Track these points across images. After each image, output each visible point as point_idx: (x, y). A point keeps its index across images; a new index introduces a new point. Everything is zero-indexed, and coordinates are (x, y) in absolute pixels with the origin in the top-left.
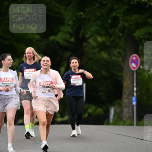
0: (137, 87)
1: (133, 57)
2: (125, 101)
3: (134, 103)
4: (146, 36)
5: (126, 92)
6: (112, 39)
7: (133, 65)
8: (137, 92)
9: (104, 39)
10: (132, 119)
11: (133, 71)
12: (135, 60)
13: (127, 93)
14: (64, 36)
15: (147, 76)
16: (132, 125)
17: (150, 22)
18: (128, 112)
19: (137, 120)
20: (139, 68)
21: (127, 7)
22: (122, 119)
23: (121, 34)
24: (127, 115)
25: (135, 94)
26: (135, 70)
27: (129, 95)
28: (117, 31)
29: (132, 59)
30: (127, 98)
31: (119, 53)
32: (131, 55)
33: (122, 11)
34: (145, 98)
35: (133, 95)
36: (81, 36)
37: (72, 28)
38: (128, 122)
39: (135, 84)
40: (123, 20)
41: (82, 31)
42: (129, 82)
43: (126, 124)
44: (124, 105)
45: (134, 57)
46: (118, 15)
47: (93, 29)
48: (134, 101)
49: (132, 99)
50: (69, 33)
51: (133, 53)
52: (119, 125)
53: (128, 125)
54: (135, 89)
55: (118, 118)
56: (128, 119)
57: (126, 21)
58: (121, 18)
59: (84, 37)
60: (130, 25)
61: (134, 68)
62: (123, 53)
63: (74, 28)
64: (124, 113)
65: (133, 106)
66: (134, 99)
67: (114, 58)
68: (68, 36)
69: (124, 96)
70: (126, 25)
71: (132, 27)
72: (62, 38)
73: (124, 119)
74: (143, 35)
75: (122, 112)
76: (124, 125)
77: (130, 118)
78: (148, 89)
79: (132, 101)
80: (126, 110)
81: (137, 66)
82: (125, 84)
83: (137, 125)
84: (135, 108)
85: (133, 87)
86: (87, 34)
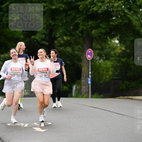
0: (91, 71)
1: (88, 51)
2: (83, 81)
3: (90, 82)
4: (100, 35)
5: (84, 74)
6: (74, 38)
7: (89, 56)
8: (91, 75)
9: (69, 38)
10: (88, 94)
11: (89, 60)
12: (90, 53)
13: (85, 76)
14: (41, 36)
15: (98, 64)
16: (88, 97)
17: (101, 26)
18: (85, 89)
19: (91, 94)
20: (93, 58)
21: (85, 16)
22: (81, 94)
23: (80, 35)
24: (85, 91)
25: (90, 76)
26: (90, 59)
27: (86, 77)
28: (78, 33)
29: (88, 52)
30: (84, 79)
31: (79, 48)
32: (88, 49)
33: (81, 19)
34: (97, 79)
35: (89, 77)
36: (53, 36)
37: (46, 31)
38: (85, 95)
39: (90, 70)
40: (82, 25)
41: (54, 33)
42: (86, 68)
43: (84, 97)
44: (83, 84)
45: (90, 51)
46: (79, 22)
47: (61, 31)
48: (90, 81)
49: (88, 79)
50: (44, 34)
51: (89, 48)
52: (79, 97)
53: (85, 98)
54: (90, 73)
55: (78, 93)
56: (85, 93)
57: (85, 26)
58: (81, 24)
59: (55, 37)
60: (88, 28)
61: (89, 58)
62: (82, 48)
63: (48, 31)
64: (83, 90)
65: (89, 84)
66: (89, 79)
67: (76, 52)
68: (44, 36)
69: (83, 78)
70: (84, 28)
71: (89, 30)
72: (40, 37)
73: (82, 93)
74: (97, 33)
75: (81, 88)
76: (82, 97)
77: (87, 93)
78: (99, 73)
79: (88, 81)
80: (83, 87)
81: (91, 57)
82: (83, 69)
83: (92, 97)
84: (90, 86)
85: (89, 71)
86: (56, 35)
